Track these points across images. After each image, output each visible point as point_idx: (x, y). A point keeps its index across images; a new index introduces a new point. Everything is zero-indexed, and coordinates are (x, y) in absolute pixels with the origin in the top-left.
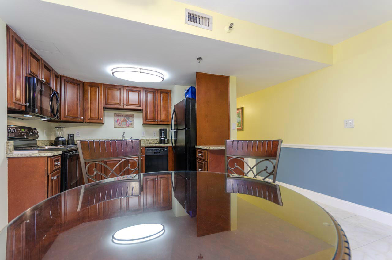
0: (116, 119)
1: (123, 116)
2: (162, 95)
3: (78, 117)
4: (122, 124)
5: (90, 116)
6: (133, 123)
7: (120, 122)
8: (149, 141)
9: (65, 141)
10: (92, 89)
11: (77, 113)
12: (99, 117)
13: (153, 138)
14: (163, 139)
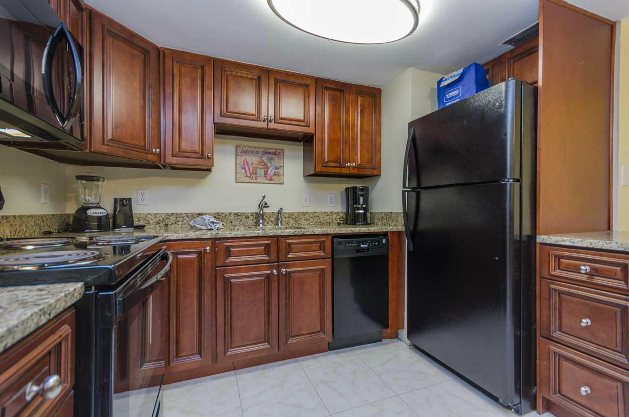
0: (241, 159)
1: (257, 152)
2: (359, 98)
3: (144, 148)
4: (256, 174)
5: (179, 148)
6: (281, 172)
7: (251, 170)
8: (321, 217)
9: (107, 216)
10: (183, 69)
11: (142, 135)
12: (202, 151)
13: (329, 210)
14: (361, 211)
